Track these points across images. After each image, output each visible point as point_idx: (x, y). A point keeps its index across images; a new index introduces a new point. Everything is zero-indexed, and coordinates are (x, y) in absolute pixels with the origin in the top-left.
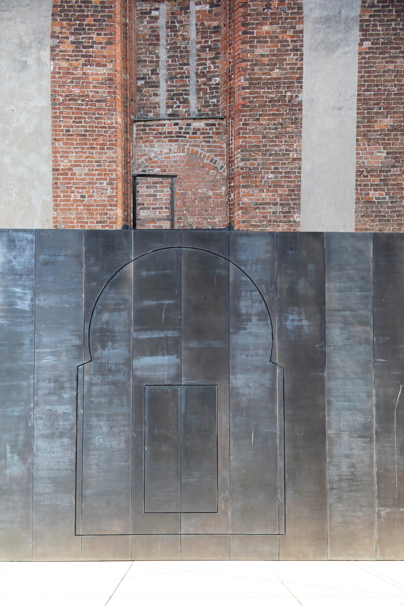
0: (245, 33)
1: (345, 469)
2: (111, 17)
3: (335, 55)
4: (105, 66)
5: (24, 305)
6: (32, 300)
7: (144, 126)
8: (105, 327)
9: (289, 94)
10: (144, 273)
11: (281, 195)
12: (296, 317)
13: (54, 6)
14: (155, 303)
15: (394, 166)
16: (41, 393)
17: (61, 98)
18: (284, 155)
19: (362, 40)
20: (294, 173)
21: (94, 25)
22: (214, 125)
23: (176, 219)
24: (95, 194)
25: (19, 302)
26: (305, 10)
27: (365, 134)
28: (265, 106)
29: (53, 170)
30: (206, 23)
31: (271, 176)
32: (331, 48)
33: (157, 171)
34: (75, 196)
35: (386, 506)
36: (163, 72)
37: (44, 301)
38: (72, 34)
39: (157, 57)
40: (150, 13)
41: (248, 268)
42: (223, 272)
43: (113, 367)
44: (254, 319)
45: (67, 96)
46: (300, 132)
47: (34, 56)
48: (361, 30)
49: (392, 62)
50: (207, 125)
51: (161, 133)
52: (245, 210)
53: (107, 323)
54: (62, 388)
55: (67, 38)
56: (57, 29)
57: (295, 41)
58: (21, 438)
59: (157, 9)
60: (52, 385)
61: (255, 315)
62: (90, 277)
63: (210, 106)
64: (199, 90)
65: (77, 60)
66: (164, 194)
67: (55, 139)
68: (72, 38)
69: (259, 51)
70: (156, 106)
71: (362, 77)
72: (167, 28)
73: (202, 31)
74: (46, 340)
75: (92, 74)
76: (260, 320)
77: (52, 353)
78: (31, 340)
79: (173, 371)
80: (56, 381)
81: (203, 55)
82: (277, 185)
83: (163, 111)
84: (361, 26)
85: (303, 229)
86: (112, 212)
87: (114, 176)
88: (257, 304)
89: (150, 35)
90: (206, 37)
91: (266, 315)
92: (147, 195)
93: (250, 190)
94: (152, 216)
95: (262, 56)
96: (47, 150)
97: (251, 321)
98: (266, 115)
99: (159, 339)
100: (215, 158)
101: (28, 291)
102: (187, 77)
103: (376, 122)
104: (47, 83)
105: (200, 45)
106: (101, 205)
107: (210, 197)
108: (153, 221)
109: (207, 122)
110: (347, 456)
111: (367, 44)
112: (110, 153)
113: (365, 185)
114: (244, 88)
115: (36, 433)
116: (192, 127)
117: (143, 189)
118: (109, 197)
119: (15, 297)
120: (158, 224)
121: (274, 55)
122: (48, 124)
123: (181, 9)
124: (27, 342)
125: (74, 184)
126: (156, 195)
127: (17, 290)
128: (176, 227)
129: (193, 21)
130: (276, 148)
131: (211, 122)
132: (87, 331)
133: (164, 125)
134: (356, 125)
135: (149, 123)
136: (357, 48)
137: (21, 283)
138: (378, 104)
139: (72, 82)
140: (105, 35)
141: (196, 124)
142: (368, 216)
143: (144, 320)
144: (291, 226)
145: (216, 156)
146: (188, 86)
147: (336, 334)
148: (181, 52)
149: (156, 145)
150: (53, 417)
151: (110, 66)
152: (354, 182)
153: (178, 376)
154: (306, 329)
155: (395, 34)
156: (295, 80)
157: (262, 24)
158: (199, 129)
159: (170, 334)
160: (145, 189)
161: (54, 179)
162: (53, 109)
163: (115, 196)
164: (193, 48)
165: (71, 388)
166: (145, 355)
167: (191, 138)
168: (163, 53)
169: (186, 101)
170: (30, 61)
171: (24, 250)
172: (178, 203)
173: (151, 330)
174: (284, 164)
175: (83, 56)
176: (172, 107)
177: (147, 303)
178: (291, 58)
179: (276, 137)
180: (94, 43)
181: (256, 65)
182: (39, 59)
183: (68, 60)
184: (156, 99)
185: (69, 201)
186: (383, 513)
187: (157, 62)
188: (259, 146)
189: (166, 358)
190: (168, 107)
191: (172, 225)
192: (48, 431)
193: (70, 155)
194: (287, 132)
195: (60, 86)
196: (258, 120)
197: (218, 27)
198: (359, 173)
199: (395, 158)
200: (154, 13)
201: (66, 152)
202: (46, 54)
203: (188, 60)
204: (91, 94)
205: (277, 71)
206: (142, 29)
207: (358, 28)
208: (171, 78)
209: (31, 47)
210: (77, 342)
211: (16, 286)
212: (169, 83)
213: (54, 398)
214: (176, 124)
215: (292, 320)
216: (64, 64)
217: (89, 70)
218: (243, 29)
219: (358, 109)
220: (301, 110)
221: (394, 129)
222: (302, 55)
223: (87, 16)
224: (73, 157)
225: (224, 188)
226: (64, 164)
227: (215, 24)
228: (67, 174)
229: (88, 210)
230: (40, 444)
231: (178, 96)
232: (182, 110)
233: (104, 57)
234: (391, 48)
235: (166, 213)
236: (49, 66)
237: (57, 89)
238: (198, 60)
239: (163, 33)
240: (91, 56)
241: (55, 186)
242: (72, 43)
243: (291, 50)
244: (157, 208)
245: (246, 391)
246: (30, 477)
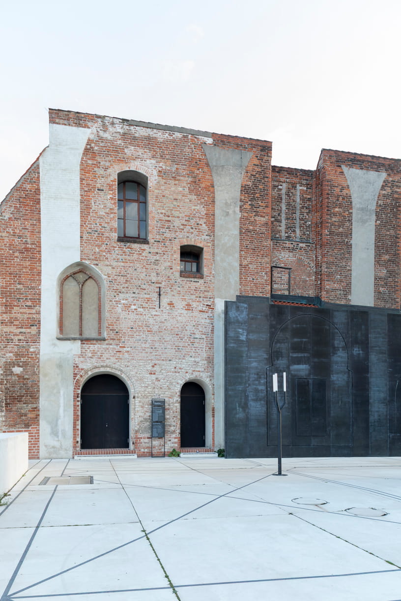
0: (328, 210)
1: (376, 417)
2: (267, 195)
3: (366, 225)
4: (264, 217)
5: (243, 338)
6: (246, 335)
7: (276, 242)
8: (278, 350)
9: (346, 240)
10: (294, 326)
11: (343, 286)
12: (357, 349)
13: (242, 187)
14: (299, 340)
15: (389, 277)
16: (251, 380)
17: (244, 231)
18: (344, 267)
19: (376, 220)
20: (349, 276)
21: (260, 198)
22: (310, 246)
23: (291, 289)
24: (259, 278)
25: (241, 336)
26: (353, 204)
27: (378, 262)
28: (336, 244)
29: (240, 265)
30: (304, 195)
31: (339, 277)
32: (364, 222)
33: (282, 265)
34: (250, 279)
35: (392, 433)
36: (283, 216)
37: (251, 337)
38: (250, 200)
39: (281, 208)
40: (278, 186)
41: (338, 325)
42: (328, 328)
43: (282, 369)
44: (341, 349)
45: (246, 230)
46: (351, 258)
47: (232, 210)
48: (376, 216)
49: (389, 231)
50: (306, 246)
51: (285, 247)
52: (327, 292)
53: (279, 348)
54: (260, 378)
55: (248, 202)
56: (243, 198)
57: (349, 217)
58: (243, 400)
59: (281, 185)
60: (256, 376)
61: (341, 348)
62: (272, 326)
63: (305, 235)
64: (301, 227)
65: (252, 213)
66: (285, 277)
67: (241, 250)
68: (250, 203)
69: (334, 219)
70: (280, 231)
71: (376, 236)
72: (286, 194)
73: (303, 199)
74: (253, 355)
75: (259, 221)
76: (343, 350)
77: (255, 361)
78: (246, 354)
79: (307, 372)
80: (257, 374)
81: (303, 210)
82: (341, 281)
83: (283, 234)
84: (376, 214)
85: (352, 303)
86: (267, 288)
87: (268, 270)
88: (342, 343)
89: (277, 197)
90: (304, 202)
91: (345, 348)
92: (277, 277)
93: (329, 282)
94: (280, 288)
95: (335, 221)
96: (237, 255)
97: (339, 350)
98: (337, 248)
99: (301, 357)
100: (310, 262)
101: (244, 331)
102: (295, 219)
103: (382, 256)
104: (238, 223)
105: (301, 206)
106: (263, 284)
107: (307, 281)
108: (280, 290)
109: (306, 244)
110: (377, 411)
111: (378, 222)
112: (266, 259)
113: (378, 285)
114: (327, 235)
115: (249, 398)
116: (299, 246)
117: (275, 274)
118: (265, 280)
119: (239, 334)
120: (282, 292)
121: (340, 222)
122: (238, 243)
123: (293, 187)
124: (245, 355)
125: (249, 272)
126: (281, 278)
127: (240, 330)
128: (291, 294)
129: (298, 194)
130: (341, 264)
131: (308, 244)
132: (270, 351)
133: (286, 243)
134: (374, 257)
135: (279, 242)
136: (374, 223)
137: (241, 327)
138: (383, 249)
139: (249, 223)
140: (265, 203)
141: (301, 245)
142: (379, 299)
143: (296, 348)
144: (347, 301)
145: (310, 261)
146: (295, 224)
147: (373, 357)
148: (292, 207)
149: (282, 253)
150: (257, 391)
151: (267, 217)
152: (374, 283)
153: (309, 374)
154: (361, 355)
155: (390, 219)
156: (349, 234)
157: (335, 208)
158: (302, 247)
159: (306, 355)
160: (276, 274)
161: (240, 269)
162: (240, 235)
163: (268, 280)
164: (298, 207)
165: (265, 378)
166: (295, 364)
167: (299, 251)
168: (284, 207)
169: (294, 231)
170: (231, 212)
171: (243, 311)
172: (292, 282)
173: (298, 352)
174: (344, 272)
175: (254, 211)
176: (288, 233)
177: (296, 340)
178: (347, 224)
179: (341, 259)
180: (260, 206)
181: (332, 225)
182: (234, 212)
183: (247, 213)
184: (280, 228)
185: (247, 281)
186: (391, 436)
187: (281, 210)
188: (333, 262)
189: (304, 366)
190: (286, 233)
191: (289, 293)
192: (255, 398)
193: (248, 258)
194: (346, 257)
195: (243, 225)
196: (333, 250)
197: (310, 198)
198: (376, 279)
199: (390, 274)
200: (280, 187)
201: (246, 257)
202: (238, 209)
203: (295, 211)
204: (258, 230)
205: (341, 229)
206: (274, 193)
207: (375, 215)
208: (287, 219)
209: (231, 205)
210: (266, 356)
211: (240, 328)
212: (286, 221)
213: (257, 382)
214: (292, 244)
215: (356, 351)
216: (246, 215)
217: (257, 218)
218: (327, 208)
219: (375, 250)
220: (351, 248)
221: (389, 261)
222: (352, 223)
223: (257, 193)
224: (249, 259)
225: (314, 277)
226: (245, 263)
227: (309, 197)
228: (246, 268)
229: (256, 286)
230: (252, 403)
231: (290, 228)
232: (292, 235)
233: (264, 213)
234: (388, 225)
235: (286, 287)
236: (239, 215)
237: (242, 226)
238: (300, 212)
239: (284, 197)
240: (258, 212)
241: (241, 274)
242: (250, 205)
243: (347, 221)
244: (282, 284)
245: (337, 382)
246: (247, 419)
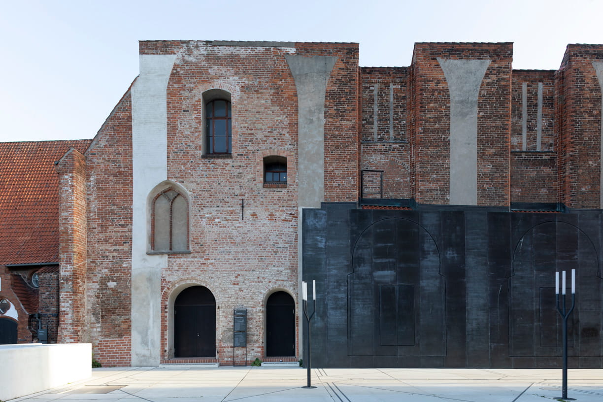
0: (421, 107)
1: (474, 325)
2: (354, 97)
3: (466, 118)
4: (351, 121)
5: (322, 245)
6: (325, 243)
7: (367, 145)
8: (360, 256)
9: (443, 136)
10: (378, 231)
11: (440, 186)
12: (451, 253)
13: (326, 92)
14: (383, 245)
15: (496, 173)
16: (330, 288)
17: (329, 136)
18: (441, 166)
19: (479, 112)
20: (446, 175)
21: (345, 102)
22: (404, 146)
23: (383, 193)
24: (345, 184)
25: (319, 244)
26: (451, 97)
27: (481, 156)
28: (431, 142)
29: (325, 172)
30: (398, 94)
31: (435, 176)
32: (464, 115)
33: (374, 168)
34: (335, 185)
35: (493, 343)
36: (376, 117)
37: (330, 244)
38: (335, 106)
39: (373, 110)
40: (369, 88)
41: (428, 228)
42: (416, 230)
43: (364, 276)
44: (431, 253)
45: (332, 135)
46: (449, 155)
47: (316, 117)
48: (479, 107)
49: (494, 123)
50: (400, 146)
51: (376, 150)
52: (422, 192)
53: (361, 254)
54: (340, 285)
55: (333, 108)
56: (328, 103)
57: (446, 111)
59: (373, 86)
60: (335, 284)
61: (431, 251)
62: (352, 232)
63: (400, 135)
64: (394, 127)
65: (337, 118)
66: (377, 181)
67: (326, 157)
68: (335, 108)
69: (428, 116)
70: (372, 134)
71: (479, 129)
72: (378, 95)
73: (397, 98)
74: (332, 262)
75: (345, 125)
76: (433, 254)
77: (335, 269)
78: (325, 262)
79: (393, 278)
80: (337, 282)
81: (397, 110)
82: (438, 180)
83: (376, 136)
84: (479, 105)
85: (451, 203)
86: (354, 193)
87: (355, 175)
88: (433, 246)
89: (369, 99)
90: (399, 101)
91: (437, 251)
92: (368, 181)
93: (424, 183)
94: (371, 191)
95: (430, 118)
96: (322, 162)
97: (429, 254)
98: (432, 146)
99: (386, 262)
100: (404, 163)
101: (323, 239)
102: (388, 120)
103: (487, 151)
104: (322, 129)
105: (395, 105)
106: (349, 189)
107: (401, 183)
108: (372, 194)
109: (400, 145)
110: (476, 319)
111: (481, 114)
112: (353, 163)
113: (482, 182)
114: (421, 133)
115: (329, 307)
116: (392, 147)
117: (366, 178)
118: (352, 185)
119: (317, 241)
120: (374, 196)
121: (436, 118)
122: (322, 150)
123: (385, 87)
124: (323, 263)
125: (335, 178)
126: (373, 181)
127: (318, 238)
128: (384, 197)
129: (392, 93)
130: (438, 162)
131: (402, 145)
132: (351, 258)
133: (378, 145)
134: (477, 152)
135: (370, 144)
136: (477, 115)
137: (320, 234)
138: (487, 142)
139: (334, 129)
140: (351, 106)
141: (394, 146)
142: (484, 197)
143: (380, 253)
144: (445, 201)
145: (404, 161)
146: (389, 124)
147: (471, 260)
148: (385, 107)
149: (374, 155)
150: (336, 299)
151: (353, 121)
152: (476, 180)
153: (395, 281)
154: (456, 258)
155: (495, 110)
156: (446, 129)
157: (430, 103)
158: (396, 148)
159: (391, 260)
160: (367, 178)
161: (325, 176)
162: (325, 141)
163: (355, 185)
164: (392, 106)
165: (345, 285)
166: (379, 270)
167: (391, 152)
168: (376, 108)
169: (388, 132)
170: (315, 119)
171: (322, 218)
172: (385, 185)
173: (382, 258)
174: (442, 170)
175: (340, 116)
176: (380, 135)
177: (379, 245)
178: (445, 119)
179: (437, 157)
180: (346, 110)
181: (427, 122)
182: (319, 119)
183: (333, 118)
184: (372, 131)
185: (332, 187)
186: (492, 346)
187: (373, 112)
188: (429, 161)
189: (389, 272)
190: (378, 135)
191: (382, 196)
192: (334, 306)
193: (333, 164)
194: (442, 155)
195: (328, 131)
196: (428, 148)
197: (405, 97)
198: (479, 175)
199: (497, 168)
200: (371, 88)
201: (332, 163)
202: (322, 116)
203: (389, 112)
204: (344, 134)
205: (437, 125)
206: (365, 95)
207: (477, 106)
208: (380, 120)
209: (314, 112)
210: (346, 263)
211: (318, 236)
212: (379, 123)
213: (336, 290)
214: (384, 145)
215: (450, 254)
216: (331, 120)
217: (343, 123)
218: (420, 105)
219: (478, 144)
220: (449, 144)
221: (495, 154)
222: (450, 118)
223: (343, 97)
224: (334, 165)
225: (408, 178)
226: (330, 169)
227: (403, 95)
228: (332, 174)
229: (342, 191)
230: (331, 312)
231: (383, 129)
232: (386, 136)
233: (351, 116)
234: (493, 116)
235: (378, 190)
236: (324, 121)
237: (327, 132)
238: (394, 112)
239: (376, 98)
240: (344, 116)
241: (326, 180)
242: (335, 110)
243: (444, 116)
244: (374, 188)
245: (428, 288)
246: (326, 328)
